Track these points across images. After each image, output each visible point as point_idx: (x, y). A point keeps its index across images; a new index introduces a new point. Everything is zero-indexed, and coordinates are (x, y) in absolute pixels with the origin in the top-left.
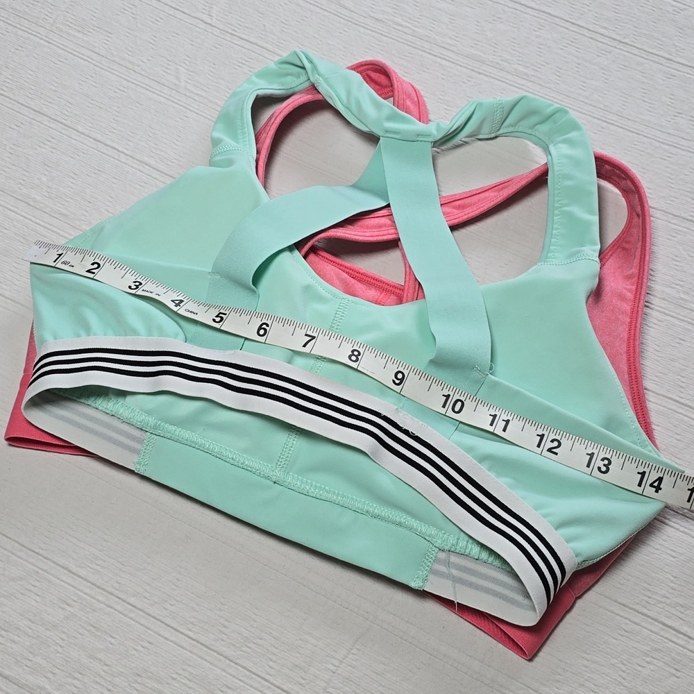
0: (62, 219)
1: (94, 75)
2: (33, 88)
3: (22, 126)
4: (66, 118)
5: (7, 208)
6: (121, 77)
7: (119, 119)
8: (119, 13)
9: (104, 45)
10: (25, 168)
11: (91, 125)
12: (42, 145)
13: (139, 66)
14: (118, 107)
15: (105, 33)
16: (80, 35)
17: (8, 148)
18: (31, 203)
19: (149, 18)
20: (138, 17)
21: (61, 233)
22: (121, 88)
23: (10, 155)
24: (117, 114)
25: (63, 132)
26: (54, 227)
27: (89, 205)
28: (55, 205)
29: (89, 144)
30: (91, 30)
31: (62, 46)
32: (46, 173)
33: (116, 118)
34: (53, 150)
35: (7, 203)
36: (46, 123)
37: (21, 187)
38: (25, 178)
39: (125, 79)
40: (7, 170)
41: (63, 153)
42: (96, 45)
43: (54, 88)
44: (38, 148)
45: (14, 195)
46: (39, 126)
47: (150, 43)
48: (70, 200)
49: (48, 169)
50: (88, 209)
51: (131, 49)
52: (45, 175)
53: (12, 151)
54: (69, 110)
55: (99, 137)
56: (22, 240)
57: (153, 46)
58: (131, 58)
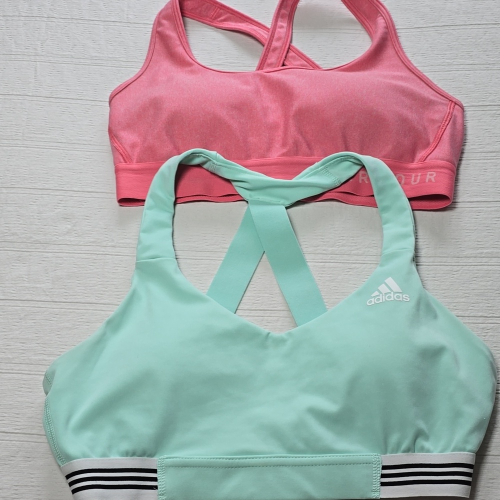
0: (93, 244)
1: (65, 156)
2: (32, 176)
3: (37, 201)
4: (63, 186)
5: (55, 252)
6: (84, 151)
7: (96, 175)
8: (60, 115)
9: (62, 136)
10: (54, 225)
11: (81, 185)
12: (56, 207)
13: (91, 141)
14: (92, 168)
15: (59, 129)
16: (44, 136)
17: (35, 217)
18: (69, 243)
19: (81, 111)
20: (74, 113)
21: (98, 252)
22: (88, 157)
23: (39, 221)
24: (93, 172)
25: (65, 195)
26: (91, 251)
27: (106, 230)
28: (85, 239)
29: (86, 196)
30: (49, 131)
31: (36, 146)
32: (69, 223)
33: (94, 175)
34: (65, 208)
35: (53, 249)
36: (52, 194)
37: (57, 237)
38: (57, 231)
39: (87, 151)
40: (42, 230)
41: (72, 207)
42: (58, 138)
43: (45, 172)
44: (55, 210)
45: (55, 243)
46: (48, 197)
47: (90, 125)
48: (93, 232)
49: (68, 220)
50: (106, 233)
51: (80, 133)
52: (69, 224)
53: (39, 218)
54: (62, 181)
55: (90, 190)
56: (75, 266)
57: (93, 127)
58: (83, 138)
